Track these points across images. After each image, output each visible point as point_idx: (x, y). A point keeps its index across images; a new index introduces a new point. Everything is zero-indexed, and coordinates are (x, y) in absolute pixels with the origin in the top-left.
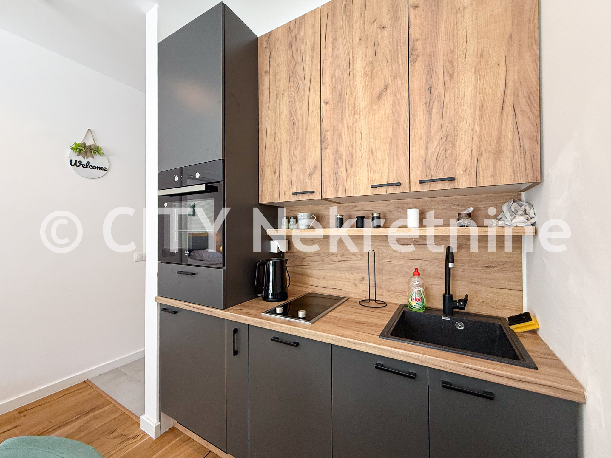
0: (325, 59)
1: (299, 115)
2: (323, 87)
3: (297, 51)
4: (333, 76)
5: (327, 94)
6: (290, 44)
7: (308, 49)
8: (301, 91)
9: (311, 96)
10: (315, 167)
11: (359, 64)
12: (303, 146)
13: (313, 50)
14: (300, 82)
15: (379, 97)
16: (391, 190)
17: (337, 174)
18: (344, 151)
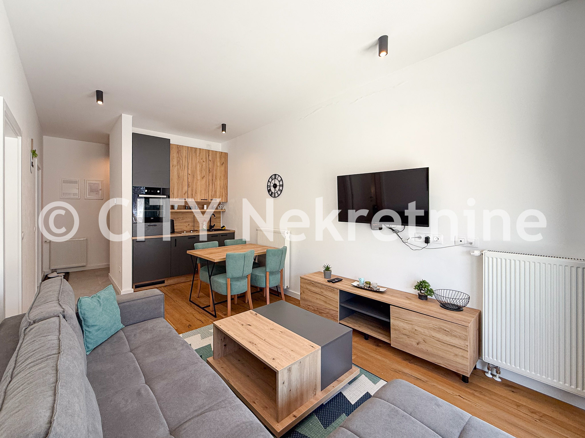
0: (189, 162)
1: (181, 175)
2: (188, 170)
3: (180, 155)
4: (191, 168)
5: (190, 172)
6: (178, 152)
7: (184, 157)
8: (182, 169)
9: (185, 171)
10: (186, 192)
11: (198, 168)
12: (182, 185)
13: (186, 157)
14: (181, 166)
15: (203, 178)
16: (205, 201)
17: (192, 195)
18: (194, 189)
